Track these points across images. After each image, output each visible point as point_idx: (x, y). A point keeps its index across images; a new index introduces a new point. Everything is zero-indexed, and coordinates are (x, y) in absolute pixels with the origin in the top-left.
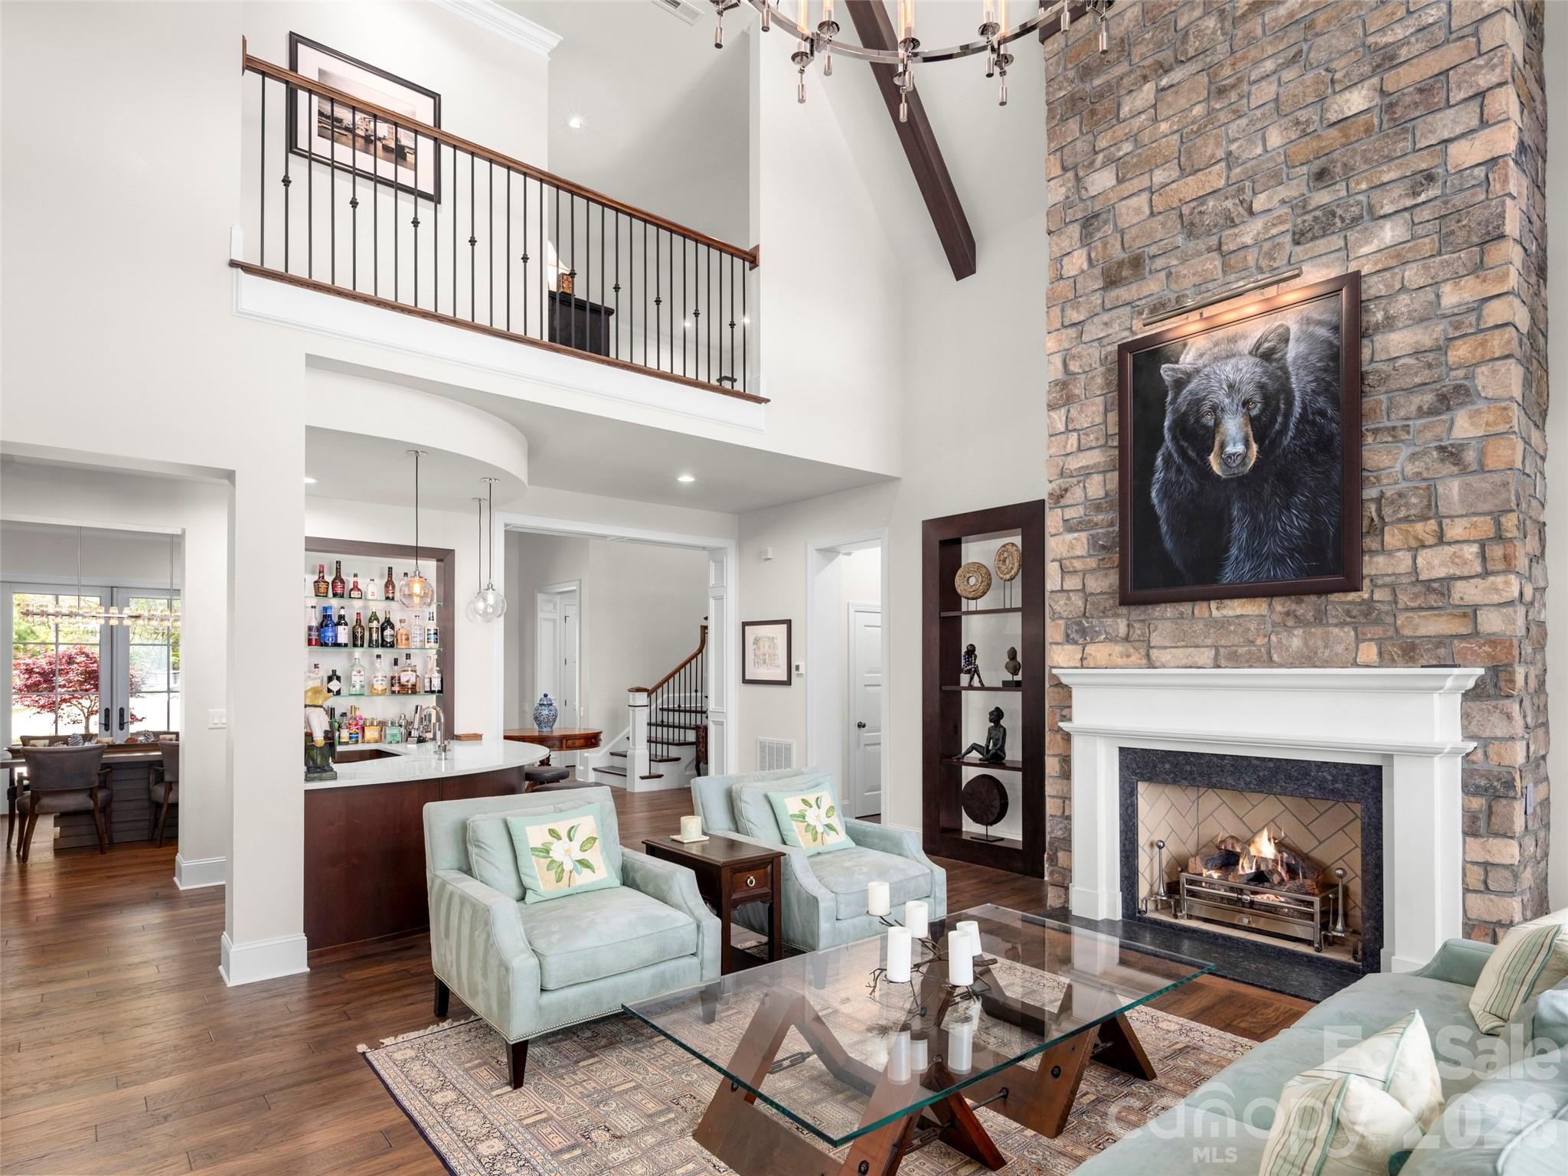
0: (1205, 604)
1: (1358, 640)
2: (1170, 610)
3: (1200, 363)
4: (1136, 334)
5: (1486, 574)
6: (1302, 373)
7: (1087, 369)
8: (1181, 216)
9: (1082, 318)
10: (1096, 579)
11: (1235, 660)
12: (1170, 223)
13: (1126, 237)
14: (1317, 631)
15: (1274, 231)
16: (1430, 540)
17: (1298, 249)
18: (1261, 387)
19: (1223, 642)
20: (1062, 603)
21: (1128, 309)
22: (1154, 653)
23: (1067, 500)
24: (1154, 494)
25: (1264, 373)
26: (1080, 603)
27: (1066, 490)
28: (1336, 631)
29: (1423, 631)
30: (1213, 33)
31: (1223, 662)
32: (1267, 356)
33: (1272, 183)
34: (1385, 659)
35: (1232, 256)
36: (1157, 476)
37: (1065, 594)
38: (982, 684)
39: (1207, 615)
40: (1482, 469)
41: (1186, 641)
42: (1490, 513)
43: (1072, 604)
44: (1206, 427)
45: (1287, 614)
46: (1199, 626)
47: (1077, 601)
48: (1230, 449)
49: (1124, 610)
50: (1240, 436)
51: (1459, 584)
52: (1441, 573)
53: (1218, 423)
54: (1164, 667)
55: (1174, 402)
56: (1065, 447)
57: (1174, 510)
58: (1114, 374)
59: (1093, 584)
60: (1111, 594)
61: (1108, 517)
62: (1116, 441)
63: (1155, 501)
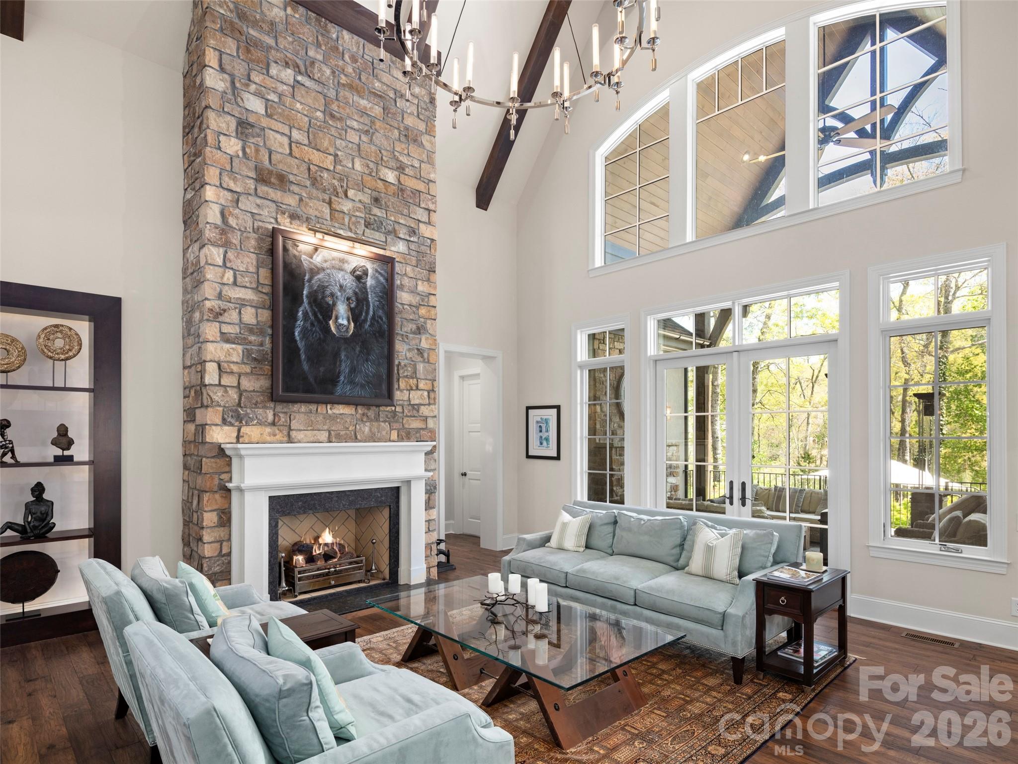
0: (324, 406)
1: (391, 430)
2: (303, 408)
3: (325, 265)
4: (280, 225)
5: (429, 404)
6: (374, 295)
7: (243, 229)
8: (309, 169)
9: (238, 190)
10: (250, 381)
11: (340, 439)
12: (302, 169)
13: (273, 157)
14: (375, 424)
15: (358, 214)
16: (414, 388)
17: (367, 231)
18: (356, 293)
19: (333, 428)
20: (219, 394)
21: (275, 205)
22: (294, 434)
23: (226, 318)
24: (296, 334)
25: (357, 287)
26: (236, 396)
27: (225, 311)
28: (383, 424)
29: (411, 426)
30: (329, 78)
31: (334, 440)
32: (359, 278)
33: (356, 187)
34: (400, 439)
35: (337, 213)
36: (298, 322)
37: (223, 389)
38: (16, 461)
39: (325, 412)
40: (428, 362)
41: (312, 426)
42: (430, 380)
43: (229, 396)
44: (328, 304)
45: (363, 414)
46: (320, 419)
47: (233, 394)
48: (340, 321)
49: (272, 405)
50: (345, 316)
51: (422, 407)
52: (417, 402)
53: (334, 304)
54: (300, 442)
55: (310, 280)
56: (222, 278)
57: (309, 347)
58: (266, 245)
59: (246, 384)
60: (262, 392)
61: (260, 339)
62: (267, 289)
63: (298, 338)
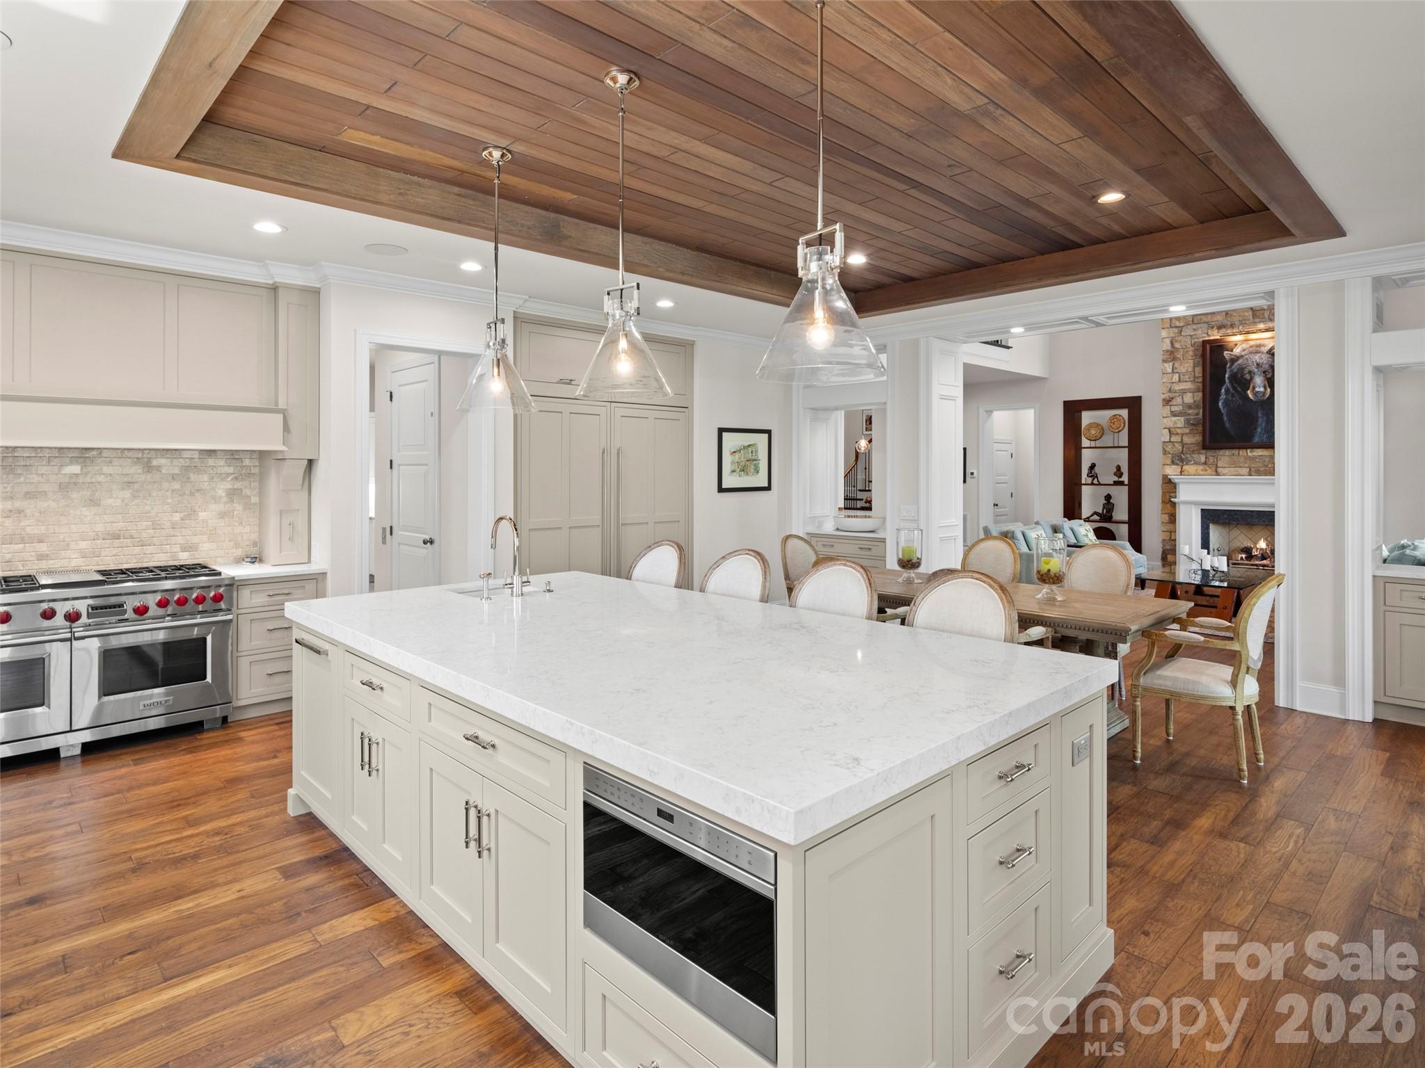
0: (1244, 449)
2: (1227, 452)
3: (1243, 353)
4: (1210, 337)
7: (1184, 348)
9: (1181, 325)
10: (1189, 437)
11: (1258, 473)
19: (1253, 466)
20: (1170, 448)
21: (1206, 325)
22: (1220, 470)
23: (1174, 402)
24: (1220, 404)
26: (1180, 448)
27: (1173, 398)
31: (1253, 474)
36: (1222, 397)
37: (1172, 445)
38: (1099, 483)
39: (1244, 453)
41: (1234, 464)
43: (1176, 449)
44: (1246, 379)
46: (1242, 459)
47: (1179, 446)
48: (1257, 389)
49: (1204, 451)
50: (1263, 384)
53: (1252, 378)
54: (1224, 475)
55: (1230, 368)
56: (1171, 380)
57: (1230, 412)
58: (1200, 352)
59: (1187, 440)
60: (1197, 444)
61: (1196, 411)
62: (1200, 380)
63: (1221, 407)
